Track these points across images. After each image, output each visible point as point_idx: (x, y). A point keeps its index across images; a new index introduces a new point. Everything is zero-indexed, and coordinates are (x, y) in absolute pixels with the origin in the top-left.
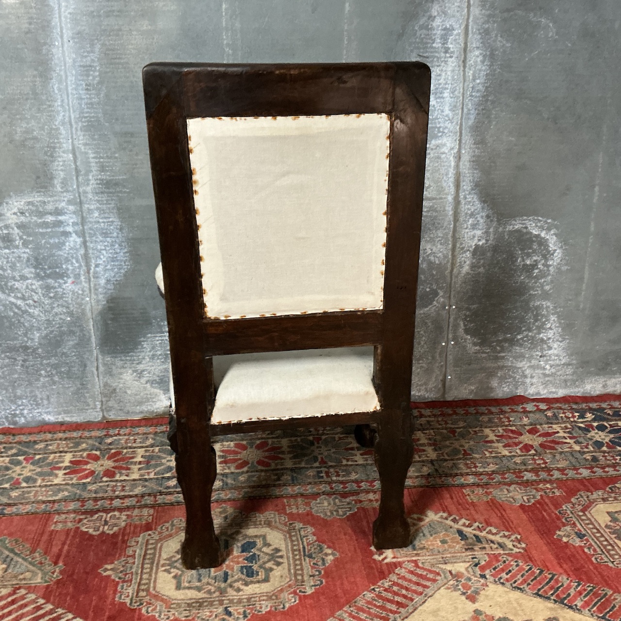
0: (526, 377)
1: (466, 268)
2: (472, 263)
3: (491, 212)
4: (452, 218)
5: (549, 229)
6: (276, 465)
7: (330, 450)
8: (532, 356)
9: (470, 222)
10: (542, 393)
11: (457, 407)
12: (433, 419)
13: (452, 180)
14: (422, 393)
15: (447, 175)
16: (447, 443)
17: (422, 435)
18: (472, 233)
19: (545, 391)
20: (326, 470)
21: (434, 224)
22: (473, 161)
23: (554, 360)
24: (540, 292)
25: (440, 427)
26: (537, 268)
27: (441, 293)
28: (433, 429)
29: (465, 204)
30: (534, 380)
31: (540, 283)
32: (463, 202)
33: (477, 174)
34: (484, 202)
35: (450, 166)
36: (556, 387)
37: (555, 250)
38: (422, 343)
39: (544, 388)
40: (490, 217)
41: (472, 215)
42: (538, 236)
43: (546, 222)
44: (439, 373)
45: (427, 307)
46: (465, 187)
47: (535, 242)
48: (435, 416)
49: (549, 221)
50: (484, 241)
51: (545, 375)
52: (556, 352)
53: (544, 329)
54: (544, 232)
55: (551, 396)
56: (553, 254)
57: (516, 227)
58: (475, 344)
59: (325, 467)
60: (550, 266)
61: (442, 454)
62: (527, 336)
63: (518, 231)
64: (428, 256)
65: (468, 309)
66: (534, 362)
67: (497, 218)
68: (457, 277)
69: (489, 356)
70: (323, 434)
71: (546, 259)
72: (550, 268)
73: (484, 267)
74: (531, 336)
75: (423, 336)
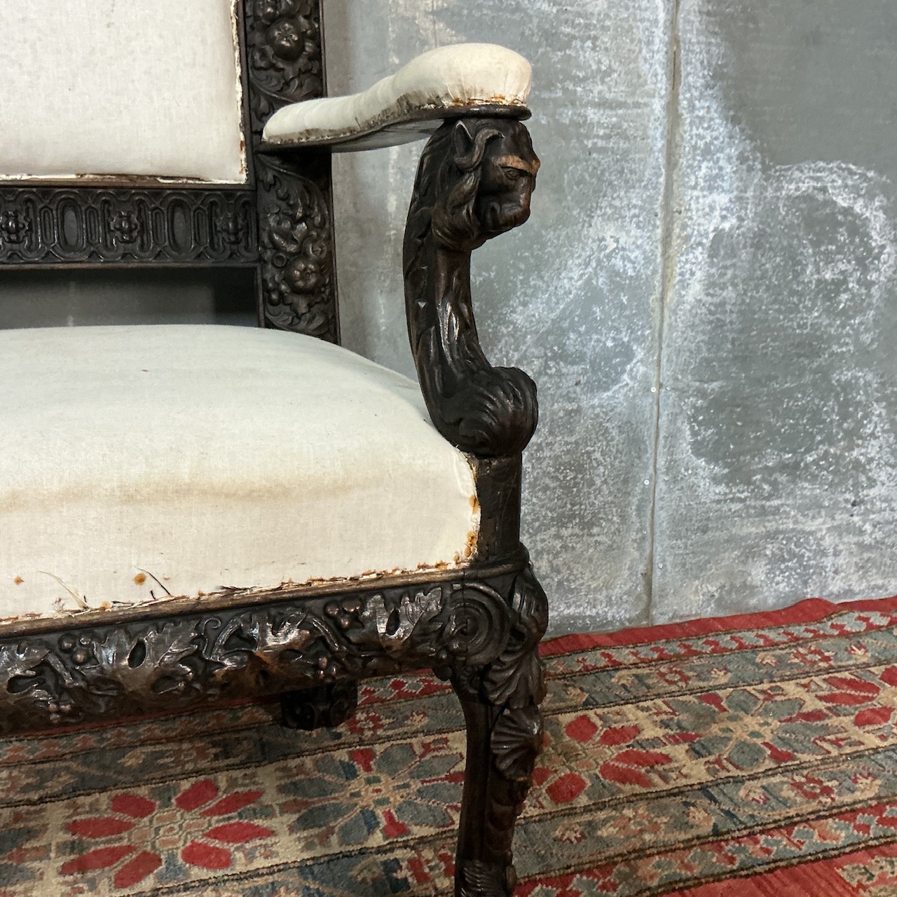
0: (824, 554)
1: (695, 290)
2: (710, 276)
3: (748, 145)
4: (662, 161)
5: (870, 196)
6: (250, 857)
7: (406, 786)
8: (836, 503)
9: (704, 170)
10: (856, 589)
11: (689, 636)
12: (647, 671)
13: (660, 57)
14: (601, 609)
15: (649, 43)
16: (715, 729)
17: (640, 714)
18: (708, 201)
19: (864, 585)
20: (410, 854)
21: (622, 172)
22: (708, 14)
23: (881, 510)
24: (852, 348)
25: (673, 688)
26: (847, 290)
27: (640, 353)
28: (658, 696)
29: (691, 124)
30: (841, 561)
31: (852, 326)
32: (686, 116)
33: (718, 48)
34: (735, 120)
35: (656, 21)
36: (885, 575)
37: (883, 247)
38: (598, 482)
39: (861, 578)
40: (747, 159)
41: (707, 152)
42: (847, 211)
43: (864, 177)
44: (636, 554)
45: (607, 389)
46: (690, 79)
47: (840, 224)
48: (648, 662)
49: (871, 174)
50: (734, 221)
51: (862, 547)
52: (883, 491)
53: (860, 437)
54: (861, 202)
55: (874, 596)
56: (877, 257)
57: (803, 187)
58: (716, 480)
59: (405, 845)
60: (873, 283)
61: (718, 761)
62: (826, 455)
63: (807, 198)
64: (609, 257)
65: (702, 394)
66: (841, 518)
67: (763, 163)
68: (674, 312)
69: (748, 507)
70: (377, 740)
71: (865, 270)
72: (873, 290)
73: (735, 285)
74: (835, 456)
75: (599, 464)
